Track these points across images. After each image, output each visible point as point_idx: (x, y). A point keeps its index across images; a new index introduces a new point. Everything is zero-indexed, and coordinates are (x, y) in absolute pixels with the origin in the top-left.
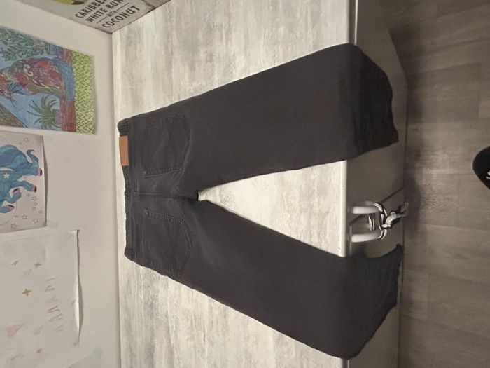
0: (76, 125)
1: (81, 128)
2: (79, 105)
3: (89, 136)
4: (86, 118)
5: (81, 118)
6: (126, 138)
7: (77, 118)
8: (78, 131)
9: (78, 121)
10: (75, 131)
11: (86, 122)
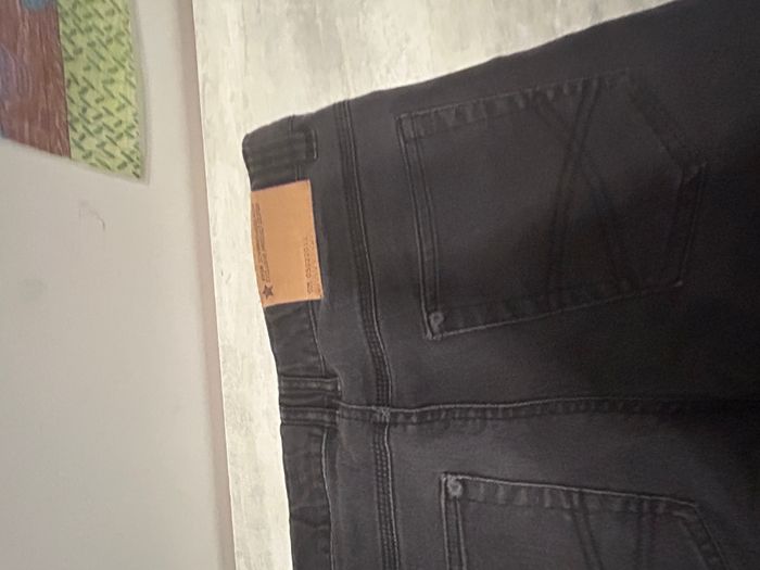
0: (67, 126)
1: (90, 144)
2: (81, 41)
3: (123, 185)
4: (112, 105)
5: (90, 97)
6: (298, 197)
7: (73, 91)
8: (75, 152)
9: (75, 110)
10: (65, 152)
11: (110, 122)
